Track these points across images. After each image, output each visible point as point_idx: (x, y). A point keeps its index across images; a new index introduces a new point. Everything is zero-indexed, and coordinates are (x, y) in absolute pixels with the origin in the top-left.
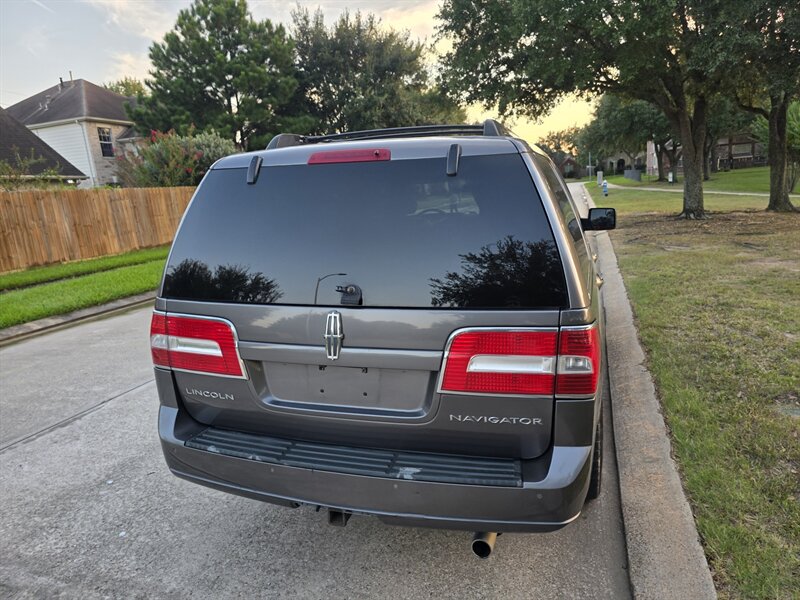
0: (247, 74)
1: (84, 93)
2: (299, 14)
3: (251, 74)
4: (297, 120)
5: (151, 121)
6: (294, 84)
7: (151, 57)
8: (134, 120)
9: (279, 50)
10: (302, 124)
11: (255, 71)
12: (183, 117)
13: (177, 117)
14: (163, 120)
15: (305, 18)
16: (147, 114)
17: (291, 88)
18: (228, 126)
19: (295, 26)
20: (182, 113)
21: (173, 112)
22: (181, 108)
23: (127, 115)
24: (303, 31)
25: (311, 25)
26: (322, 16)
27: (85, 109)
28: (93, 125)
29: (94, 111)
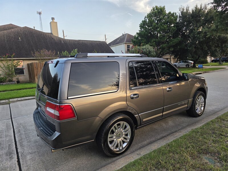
0: (161, 28)
1: (126, 37)
2: (181, 8)
3: (162, 28)
4: (175, 39)
6: (175, 29)
7: (140, 26)
8: (133, 43)
9: (171, 20)
10: (176, 41)
11: (163, 27)
12: (144, 41)
13: (142, 41)
14: (139, 42)
15: (183, 9)
16: (136, 41)
17: (174, 30)
18: (154, 43)
19: (180, 12)
20: (144, 40)
22: (144, 39)
23: (132, 42)
24: (182, 13)
25: (185, 11)
26: (189, 7)
27: (125, 41)
28: (126, 44)
29: (128, 41)
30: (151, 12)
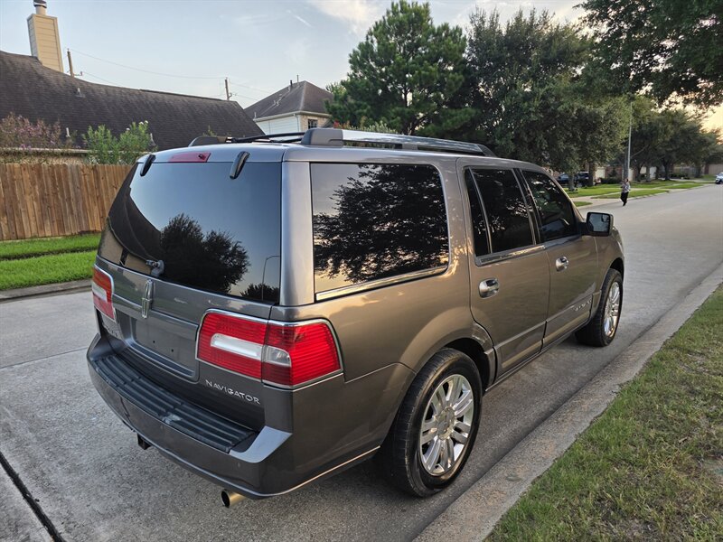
0: (420, 73)
1: (304, 92)
2: (477, 16)
3: (423, 72)
4: (459, 111)
5: (342, 115)
6: (460, 80)
7: (350, 62)
8: (330, 113)
9: (450, 50)
10: (462, 116)
11: (426, 70)
12: (365, 111)
13: (360, 110)
14: (351, 114)
15: (482, 19)
16: (340, 108)
17: (456, 83)
18: (399, 118)
19: (471, 27)
20: (365, 107)
21: (359, 106)
22: (365, 103)
23: (326, 109)
24: (479, 31)
25: (487, 25)
26: (498, 16)
27: (302, 105)
28: (304, 117)
29: (309, 106)
30: (386, 18)
